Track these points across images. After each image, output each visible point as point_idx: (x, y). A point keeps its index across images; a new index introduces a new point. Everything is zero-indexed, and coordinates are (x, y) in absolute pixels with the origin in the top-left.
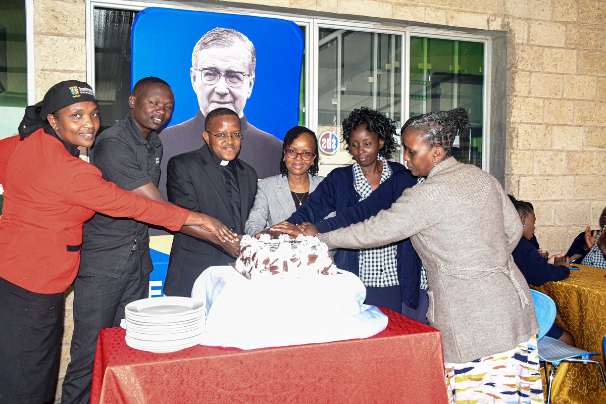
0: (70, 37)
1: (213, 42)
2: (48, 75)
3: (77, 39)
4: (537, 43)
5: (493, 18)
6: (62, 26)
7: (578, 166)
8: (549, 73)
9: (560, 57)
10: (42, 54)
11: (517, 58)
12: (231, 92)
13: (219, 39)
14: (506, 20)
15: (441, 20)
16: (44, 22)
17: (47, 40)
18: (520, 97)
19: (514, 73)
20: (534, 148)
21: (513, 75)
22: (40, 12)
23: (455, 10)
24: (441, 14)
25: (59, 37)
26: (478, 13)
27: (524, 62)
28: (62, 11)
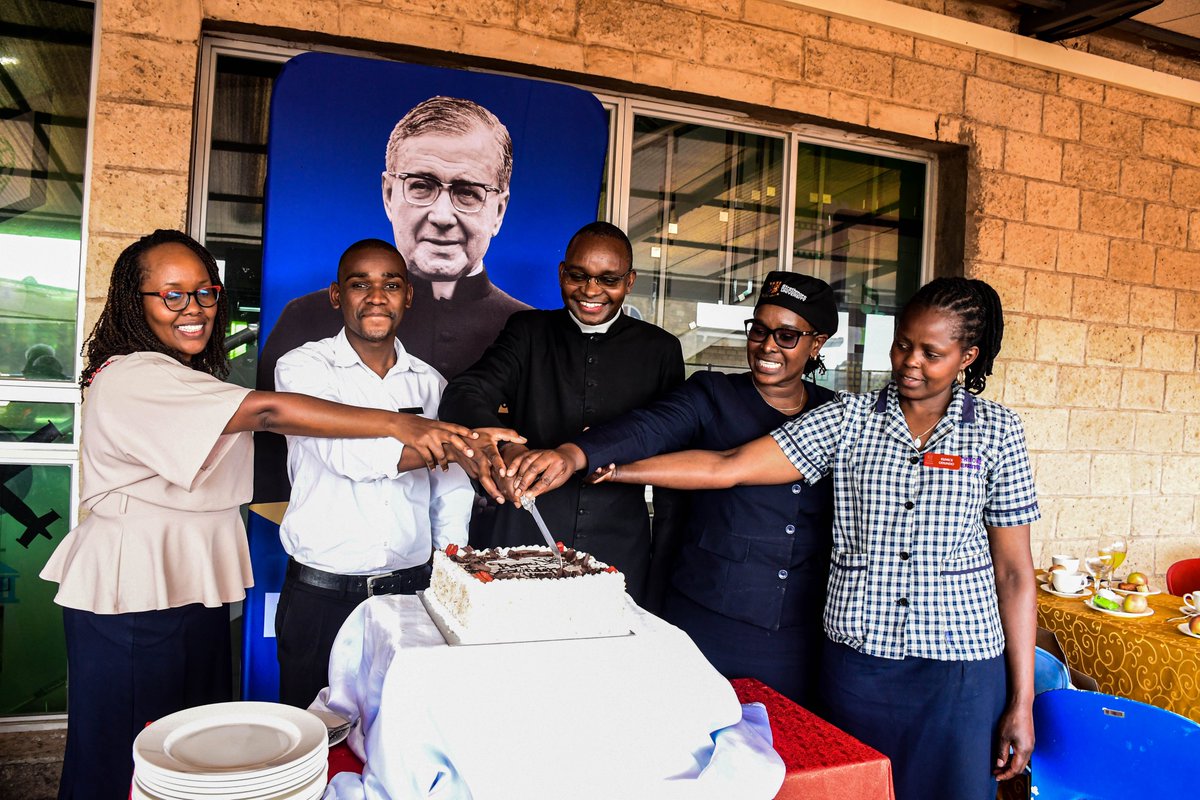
0: (162, 107)
1: (429, 124)
2: (117, 176)
3: (176, 111)
4: (1015, 171)
5: (946, 121)
6: (150, 86)
7: (1076, 391)
8: (1034, 225)
9: (1054, 198)
10: (109, 137)
11: (983, 194)
12: (460, 223)
13: (441, 118)
14: (967, 126)
15: (856, 117)
16: (117, 78)
17: (120, 111)
18: (987, 263)
19: (979, 220)
20: (1007, 357)
21: (977, 224)
22: (112, 59)
23: (881, 101)
24: (857, 105)
25: (143, 107)
26: (920, 109)
27: (994, 203)
28: (152, 58)
